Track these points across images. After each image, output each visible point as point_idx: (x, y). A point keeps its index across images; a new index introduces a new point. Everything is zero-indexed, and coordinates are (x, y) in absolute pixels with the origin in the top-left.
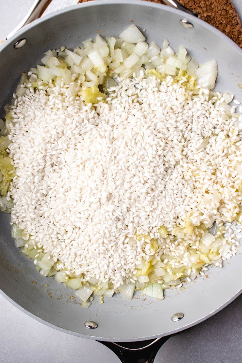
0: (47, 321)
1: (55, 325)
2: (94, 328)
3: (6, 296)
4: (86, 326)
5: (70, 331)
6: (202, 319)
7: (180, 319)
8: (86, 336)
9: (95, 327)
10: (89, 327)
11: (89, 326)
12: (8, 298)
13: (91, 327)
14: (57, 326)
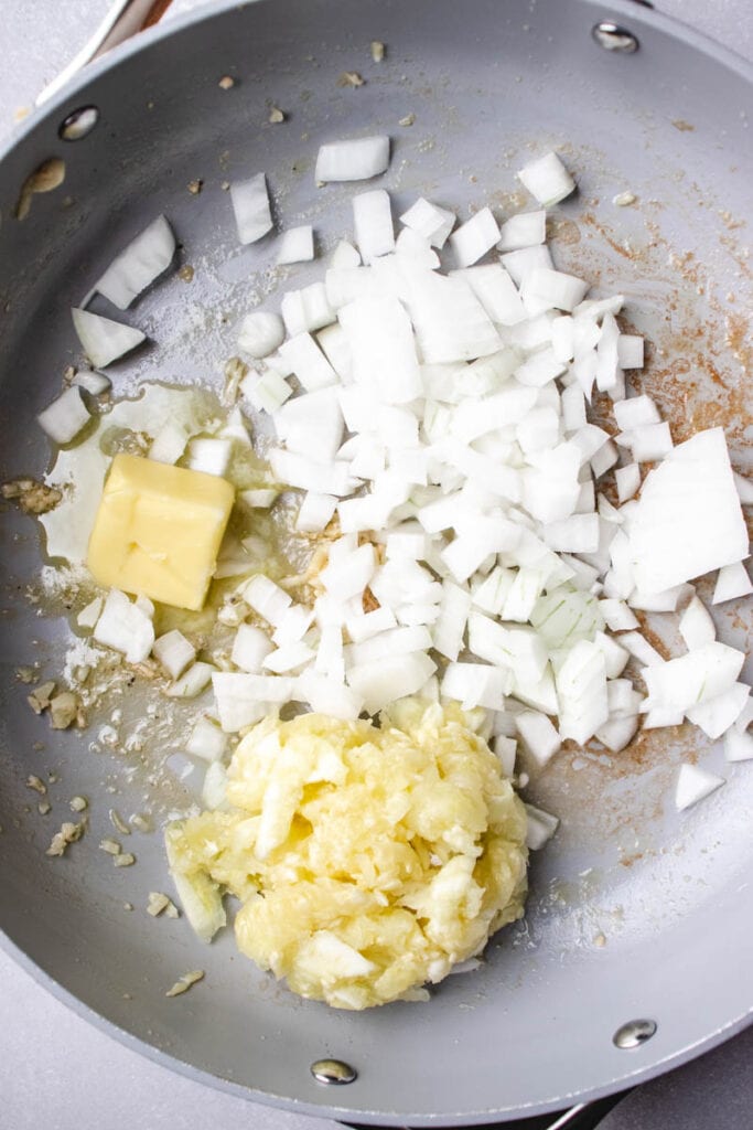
0: (181, 1059)
1: (207, 1071)
2: (343, 1083)
3: (38, 970)
4: (318, 1076)
5: (263, 1090)
6: (723, 1032)
7: (642, 1038)
8: (316, 1107)
9: (349, 1079)
10: (327, 1080)
11: (327, 1077)
12: (44, 977)
13: (333, 1079)
14: (214, 1075)
